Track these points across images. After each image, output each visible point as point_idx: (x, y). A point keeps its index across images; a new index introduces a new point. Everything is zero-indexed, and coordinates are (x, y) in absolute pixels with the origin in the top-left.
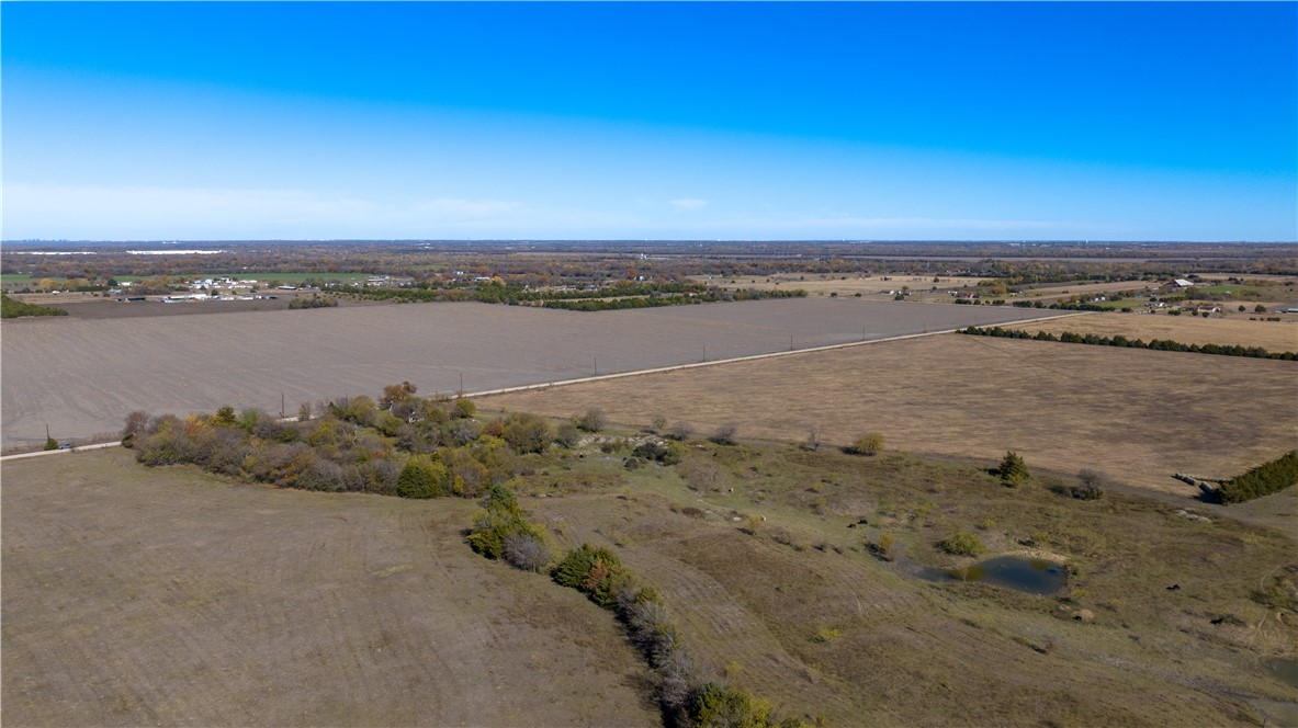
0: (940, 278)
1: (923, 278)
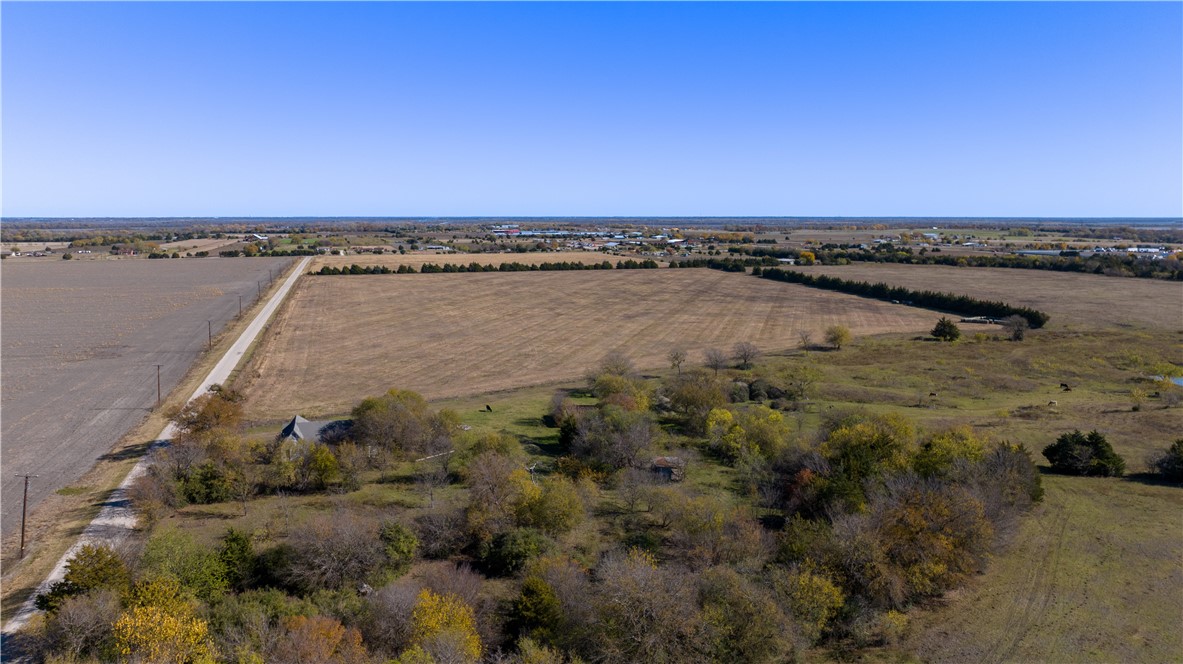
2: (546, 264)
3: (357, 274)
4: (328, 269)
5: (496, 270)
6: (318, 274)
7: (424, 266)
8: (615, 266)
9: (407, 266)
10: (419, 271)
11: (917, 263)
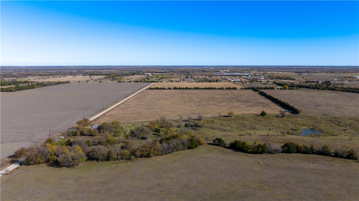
0: (91, 76)
1: (86, 76)
2: (206, 88)
3: (158, 89)
4: (151, 88)
5: (192, 89)
6: (149, 89)
7: (174, 88)
8: (225, 88)
9: (170, 87)
10: (173, 89)
11: (321, 90)
